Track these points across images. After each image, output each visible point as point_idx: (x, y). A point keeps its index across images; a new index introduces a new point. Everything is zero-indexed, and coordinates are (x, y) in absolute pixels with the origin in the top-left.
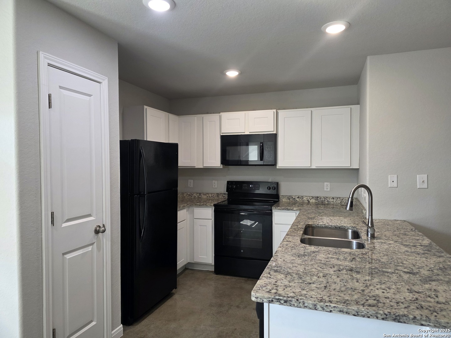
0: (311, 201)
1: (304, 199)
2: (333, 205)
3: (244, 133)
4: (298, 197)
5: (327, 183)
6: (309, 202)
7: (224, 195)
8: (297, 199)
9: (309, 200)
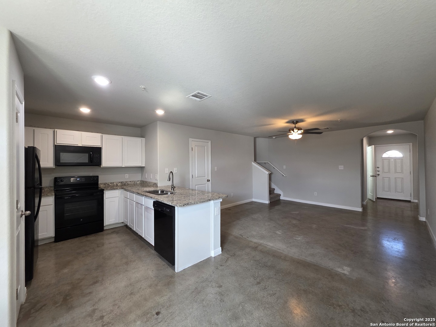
0: (118, 184)
1: (114, 184)
2: (130, 185)
3: (78, 145)
4: (111, 183)
5: (127, 174)
6: (117, 185)
7: (50, 188)
8: (110, 184)
9: (117, 184)
